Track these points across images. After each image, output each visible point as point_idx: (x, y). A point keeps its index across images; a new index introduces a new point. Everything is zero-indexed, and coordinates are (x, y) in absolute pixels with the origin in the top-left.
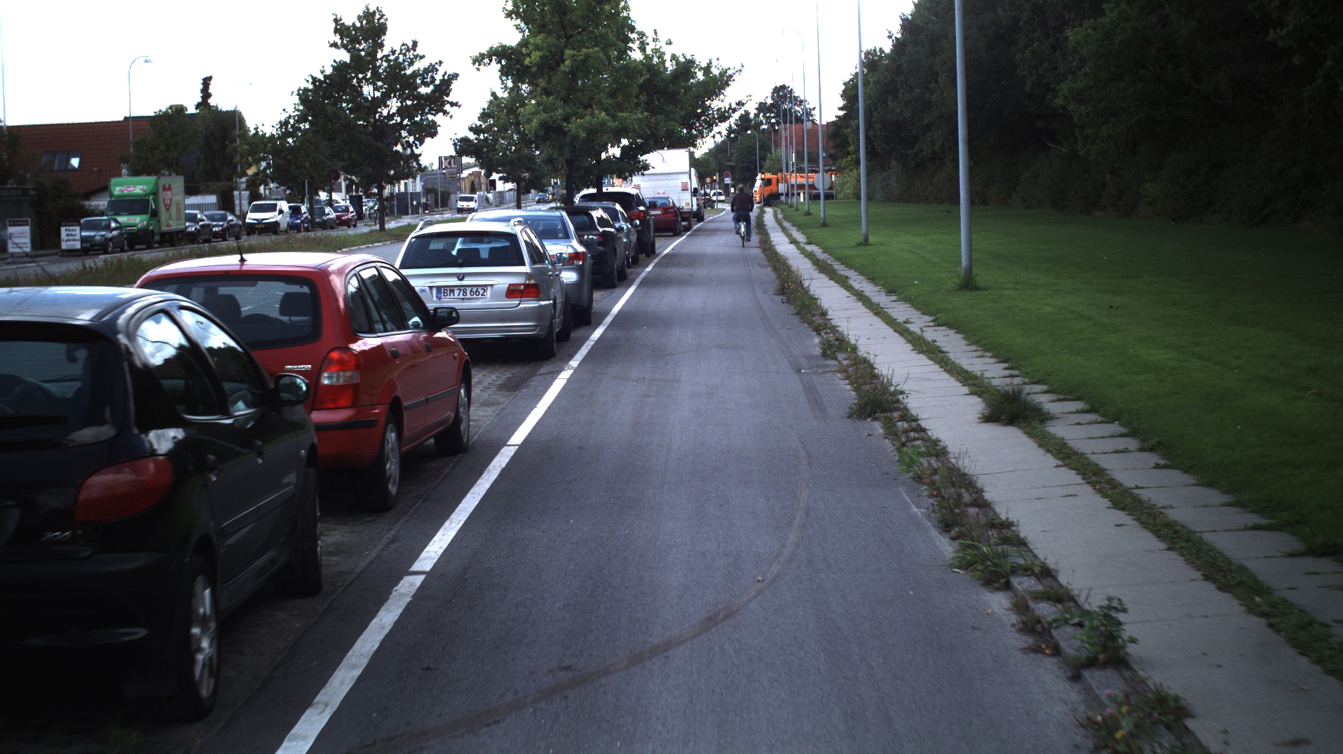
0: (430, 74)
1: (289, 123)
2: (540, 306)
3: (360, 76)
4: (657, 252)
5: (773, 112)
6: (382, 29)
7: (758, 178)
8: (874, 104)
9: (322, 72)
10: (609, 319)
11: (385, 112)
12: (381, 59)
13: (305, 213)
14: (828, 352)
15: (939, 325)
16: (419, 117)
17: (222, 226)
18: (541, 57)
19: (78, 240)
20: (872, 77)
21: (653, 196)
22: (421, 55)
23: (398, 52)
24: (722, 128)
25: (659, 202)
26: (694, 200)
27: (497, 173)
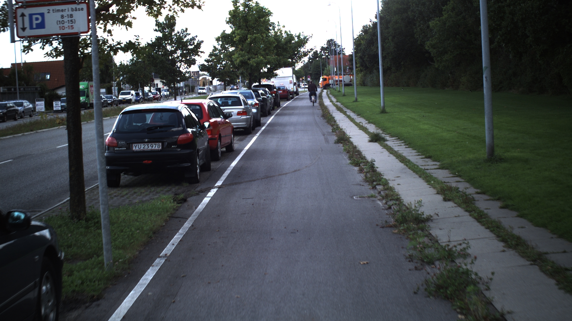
0: (193, 41)
1: (134, 59)
2: (247, 118)
3: (166, 42)
4: (281, 106)
5: (327, 50)
6: (174, 24)
7: (321, 78)
8: (366, 48)
9: (151, 41)
10: (266, 125)
11: (176, 56)
12: (174, 35)
13: (141, 95)
14: (334, 130)
15: (370, 123)
16: (189, 57)
17: (111, 100)
18: (240, 38)
19: (60, 107)
20: (366, 36)
21: (279, 86)
22: (189, 33)
23: (180, 32)
24: (306, 59)
25: (281, 88)
26: (295, 87)
27: (216, 78)
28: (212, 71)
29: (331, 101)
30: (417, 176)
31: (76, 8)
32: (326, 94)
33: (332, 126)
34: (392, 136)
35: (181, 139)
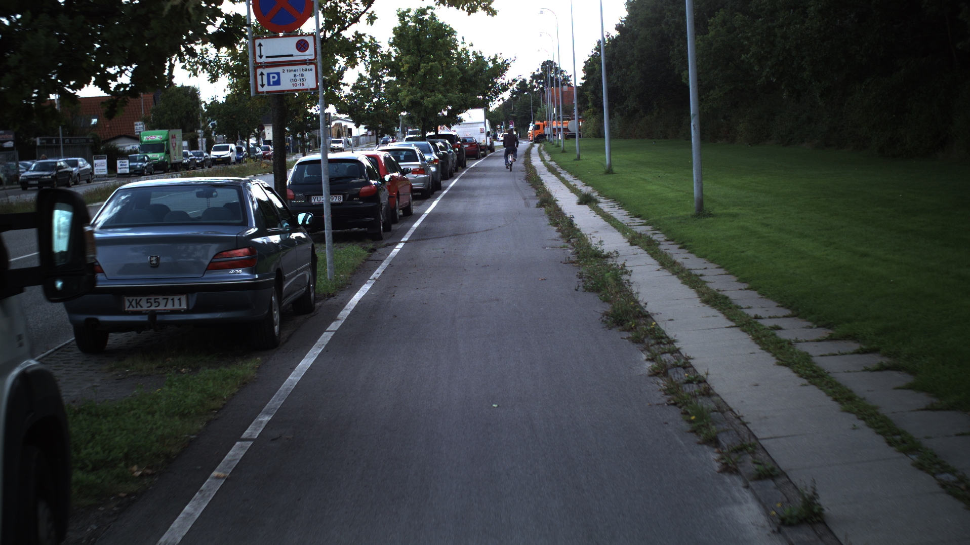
1: (233, 95)
2: (425, 177)
4: (467, 166)
5: (543, 79)
7: (531, 125)
14: (538, 194)
15: (586, 185)
17: (201, 159)
18: (409, 67)
19: (127, 168)
21: (463, 136)
24: (506, 95)
25: (468, 140)
26: (488, 138)
27: (363, 124)
28: (357, 114)
29: (543, 160)
30: (616, 231)
31: (306, 69)
32: (537, 150)
33: (537, 189)
34: (607, 197)
35: (364, 191)
